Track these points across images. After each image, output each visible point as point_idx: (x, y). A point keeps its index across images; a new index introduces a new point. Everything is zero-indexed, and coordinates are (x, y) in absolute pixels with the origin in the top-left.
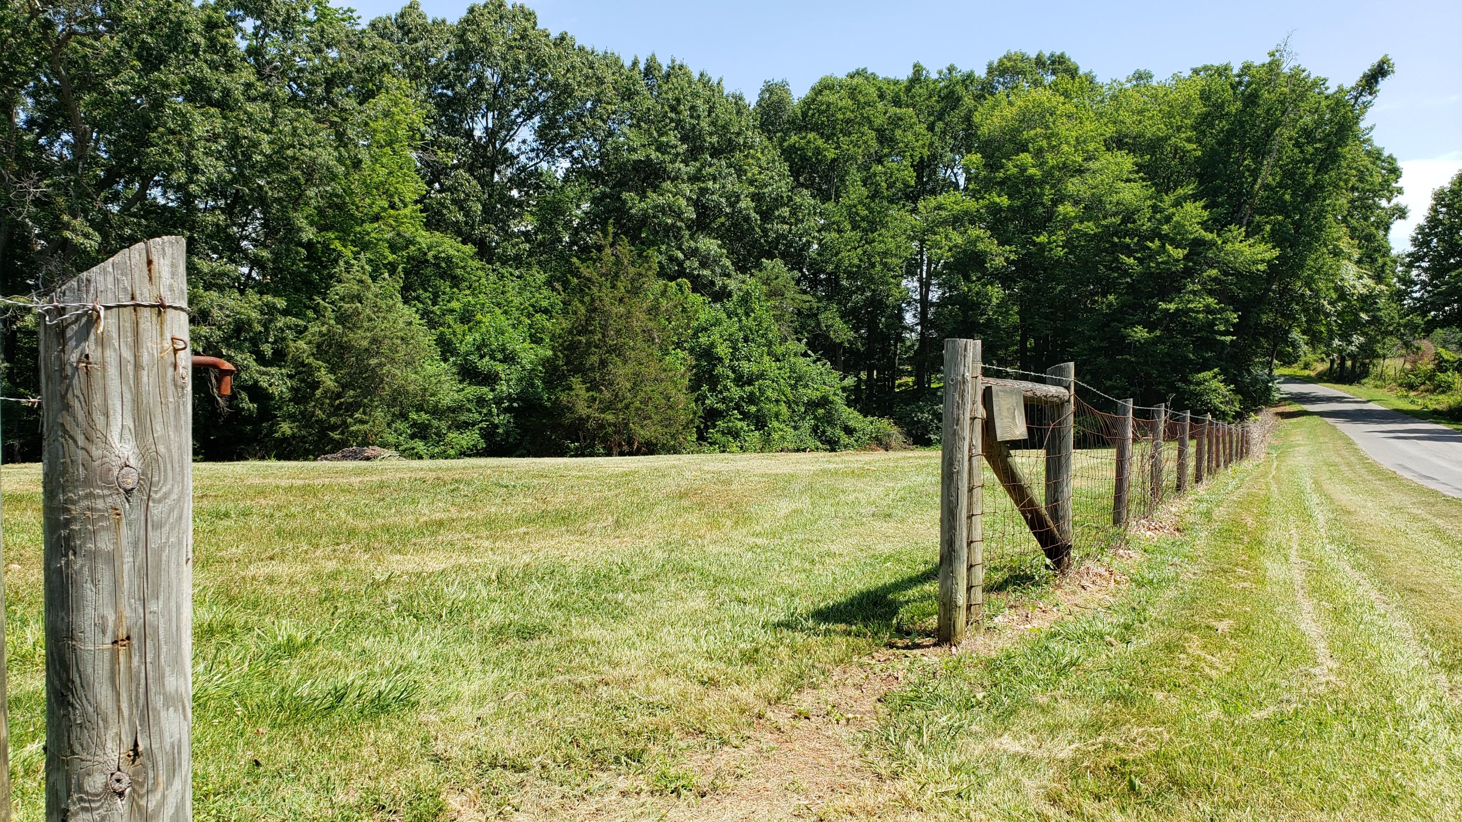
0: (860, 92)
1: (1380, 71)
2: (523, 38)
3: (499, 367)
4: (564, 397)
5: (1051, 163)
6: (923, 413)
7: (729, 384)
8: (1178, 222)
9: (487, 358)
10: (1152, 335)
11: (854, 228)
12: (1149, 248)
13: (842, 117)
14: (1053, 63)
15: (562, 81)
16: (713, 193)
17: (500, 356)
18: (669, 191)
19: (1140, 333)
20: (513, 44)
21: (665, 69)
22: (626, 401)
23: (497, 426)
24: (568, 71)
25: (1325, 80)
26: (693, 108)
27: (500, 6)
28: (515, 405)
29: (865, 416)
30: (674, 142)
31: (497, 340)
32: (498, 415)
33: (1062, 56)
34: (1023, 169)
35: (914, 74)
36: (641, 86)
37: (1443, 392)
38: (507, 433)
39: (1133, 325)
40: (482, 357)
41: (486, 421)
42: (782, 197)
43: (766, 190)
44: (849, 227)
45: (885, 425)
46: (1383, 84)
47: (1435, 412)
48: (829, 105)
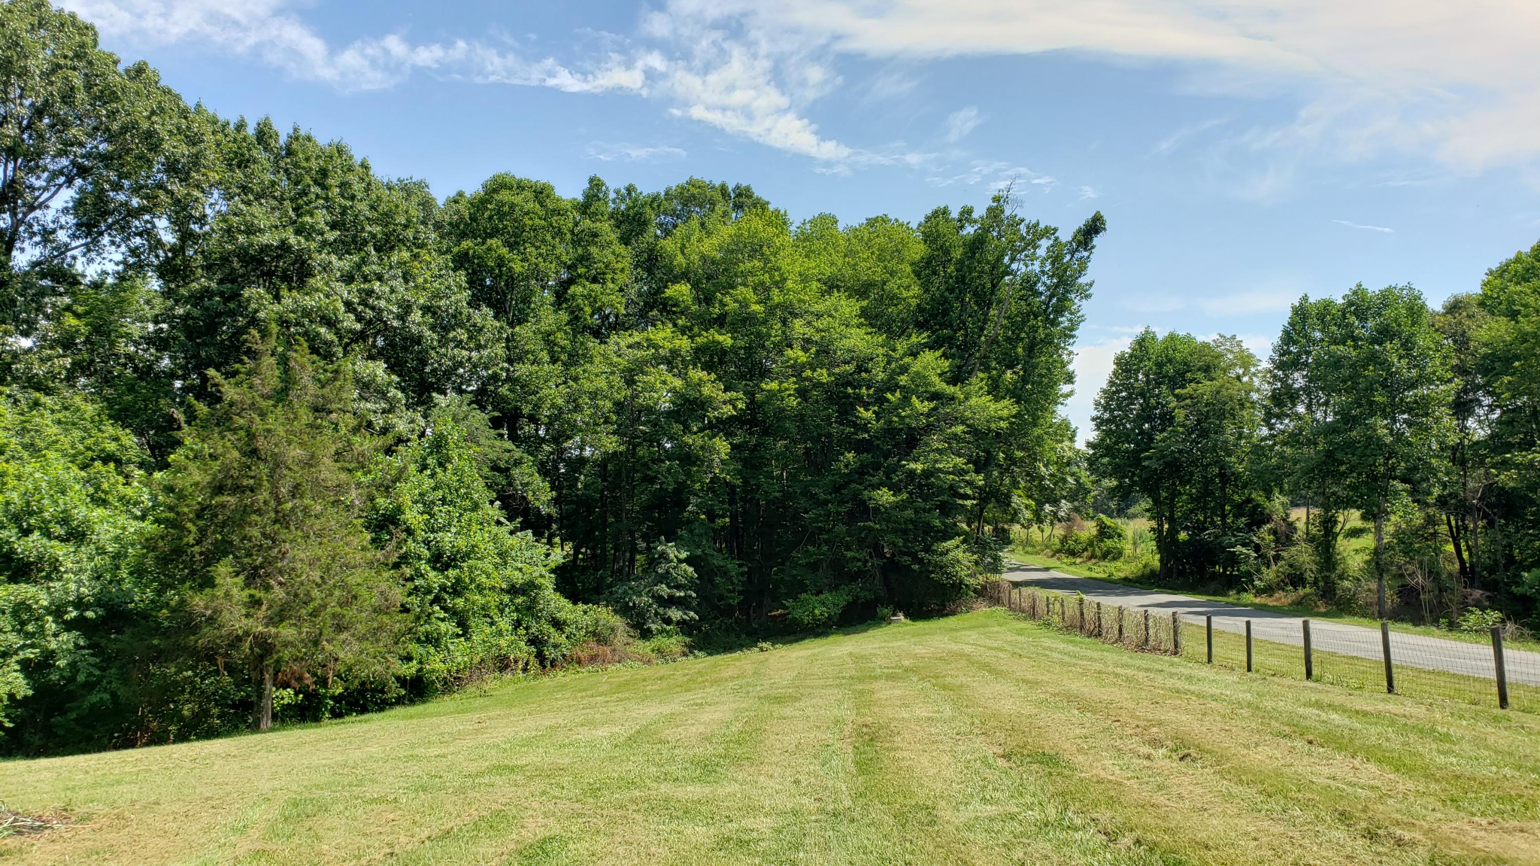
0: (548, 197)
1: (1094, 227)
2: (77, 56)
3: (60, 550)
4: (198, 602)
5: (776, 300)
6: (641, 596)
7: (424, 567)
8: (917, 373)
9: (36, 534)
10: (899, 498)
11: (554, 361)
12: (888, 401)
13: (530, 223)
14: (740, 195)
15: (145, 125)
16: (378, 298)
17: (59, 530)
18: (317, 290)
19: (885, 496)
20: (62, 62)
21: (283, 140)
22: (312, 606)
23: (52, 654)
24: (153, 113)
25: (1056, 230)
26: (344, 185)
27: (39, 6)
28: (90, 614)
29: (575, 603)
30: (322, 225)
31: (56, 503)
32: (56, 635)
33: (748, 189)
34: (744, 304)
35: (591, 188)
36: (259, 153)
37: (1114, 559)
38: (73, 665)
39: (877, 487)
40: (26, 532)
41: (33, 646)
42: (461, 313)
43: (442, 303)
44: (547, 358)
45: (604, 615)
46: (1097, 240)
47: (1126, 579)
48: (512, 206)
